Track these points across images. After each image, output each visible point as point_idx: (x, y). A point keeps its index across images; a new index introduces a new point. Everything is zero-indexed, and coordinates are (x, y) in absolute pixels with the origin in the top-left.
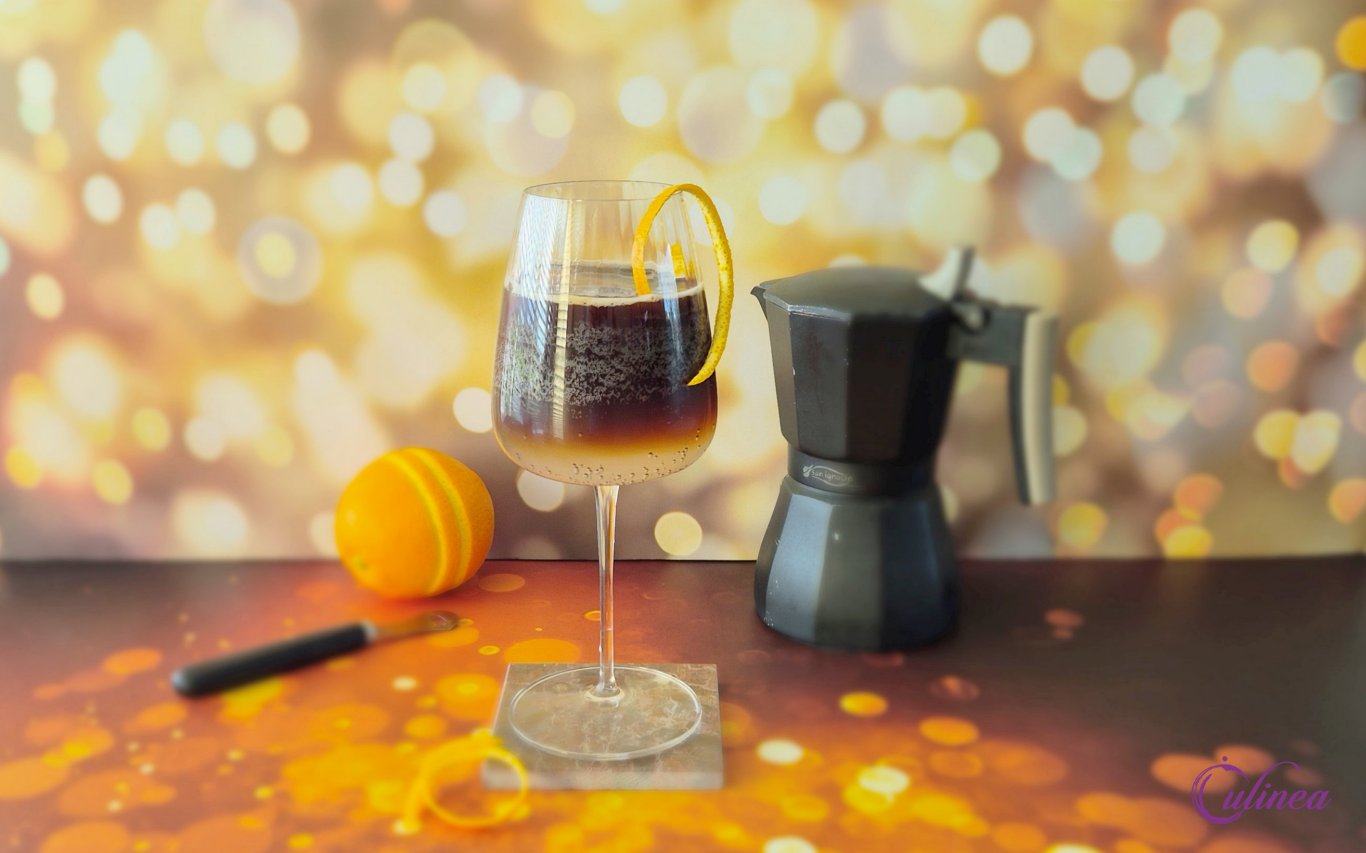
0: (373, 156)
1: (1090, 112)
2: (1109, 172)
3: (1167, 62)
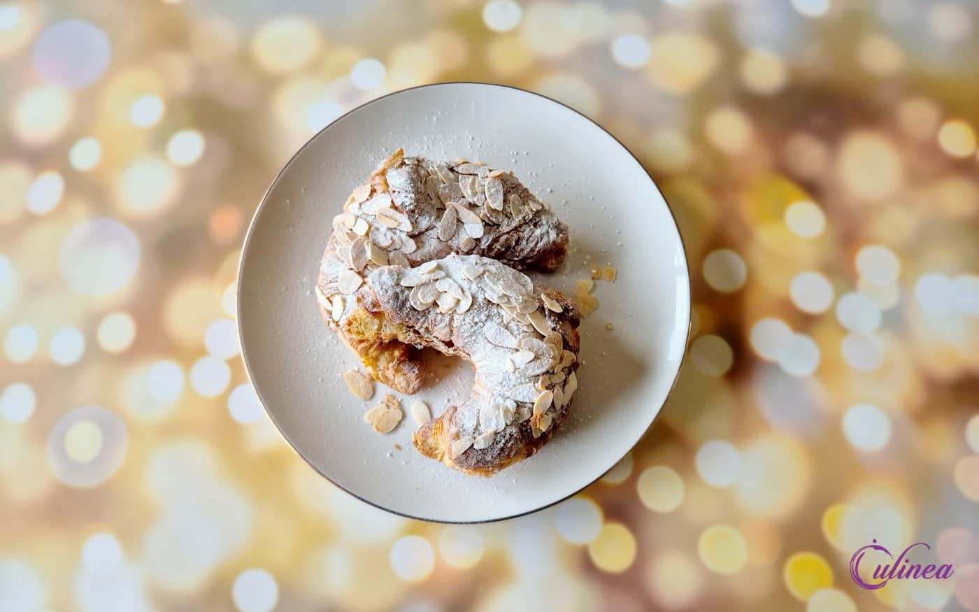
0: (188, 354)
1: (804, 322)
2: (828, 369)
3: (861, 284)
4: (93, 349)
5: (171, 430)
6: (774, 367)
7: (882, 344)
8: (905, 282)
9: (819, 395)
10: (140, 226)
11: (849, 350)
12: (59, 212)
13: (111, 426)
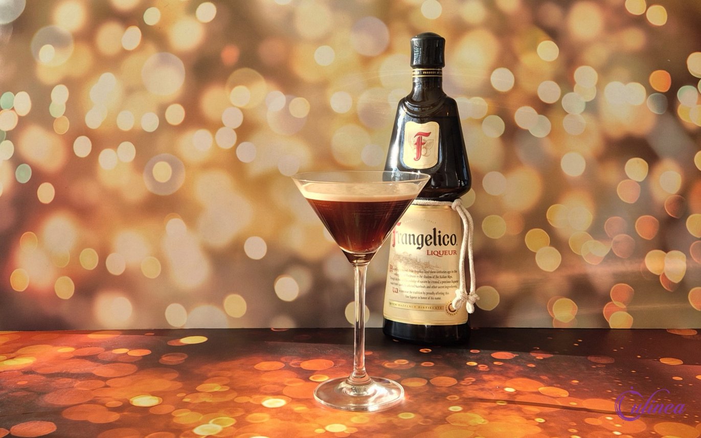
0: (214, 126)
1: (544, 108)
2: (555, 134)
3: (575, 87)
4: (164, 124)
5: (207, 166)
6: (526, 132)
7: (585, 121)
8: (600, 86)
9: (549, 148)
10: (184, 57)
11: (567, 123)
12: (140, 48)
13: (176, 164)
